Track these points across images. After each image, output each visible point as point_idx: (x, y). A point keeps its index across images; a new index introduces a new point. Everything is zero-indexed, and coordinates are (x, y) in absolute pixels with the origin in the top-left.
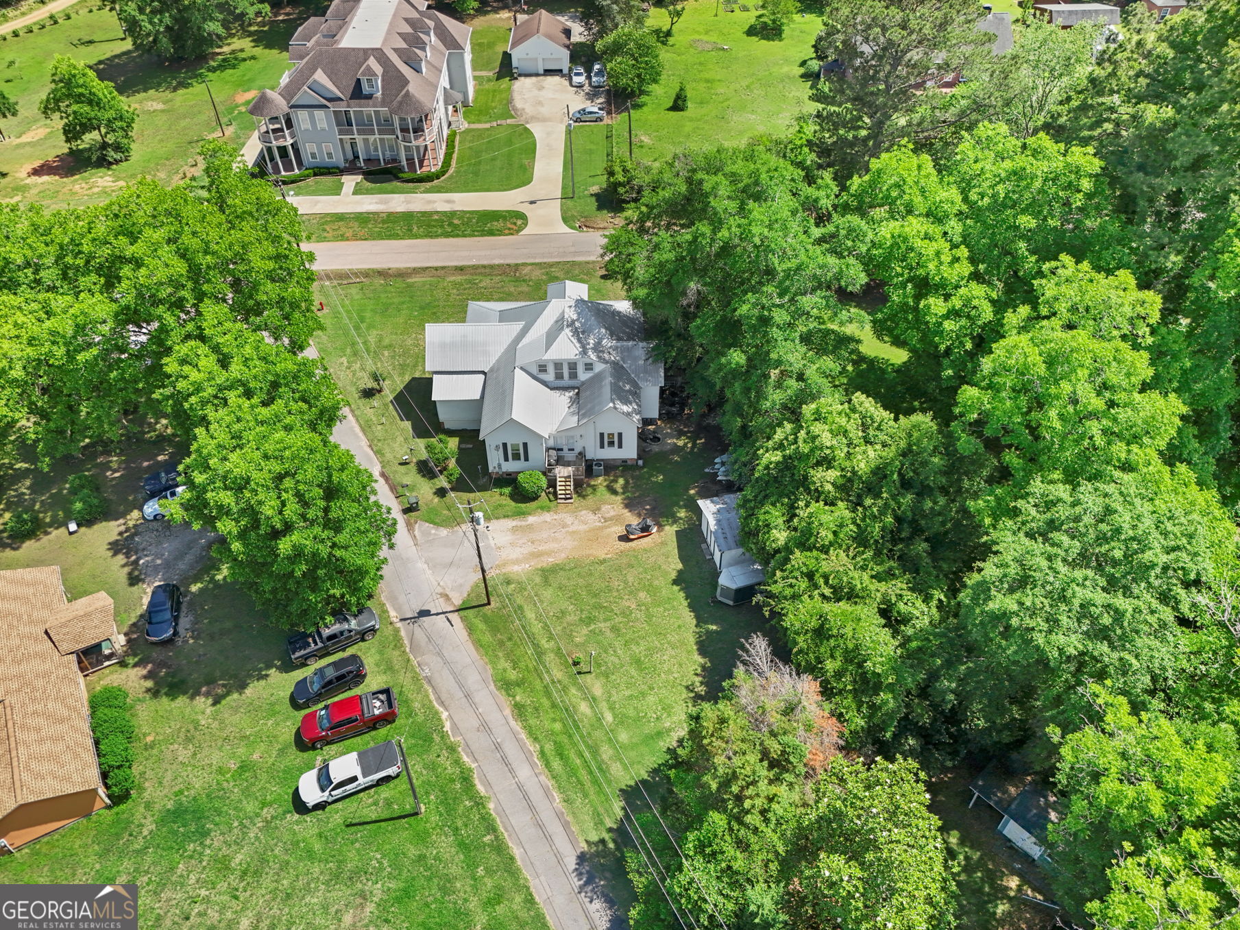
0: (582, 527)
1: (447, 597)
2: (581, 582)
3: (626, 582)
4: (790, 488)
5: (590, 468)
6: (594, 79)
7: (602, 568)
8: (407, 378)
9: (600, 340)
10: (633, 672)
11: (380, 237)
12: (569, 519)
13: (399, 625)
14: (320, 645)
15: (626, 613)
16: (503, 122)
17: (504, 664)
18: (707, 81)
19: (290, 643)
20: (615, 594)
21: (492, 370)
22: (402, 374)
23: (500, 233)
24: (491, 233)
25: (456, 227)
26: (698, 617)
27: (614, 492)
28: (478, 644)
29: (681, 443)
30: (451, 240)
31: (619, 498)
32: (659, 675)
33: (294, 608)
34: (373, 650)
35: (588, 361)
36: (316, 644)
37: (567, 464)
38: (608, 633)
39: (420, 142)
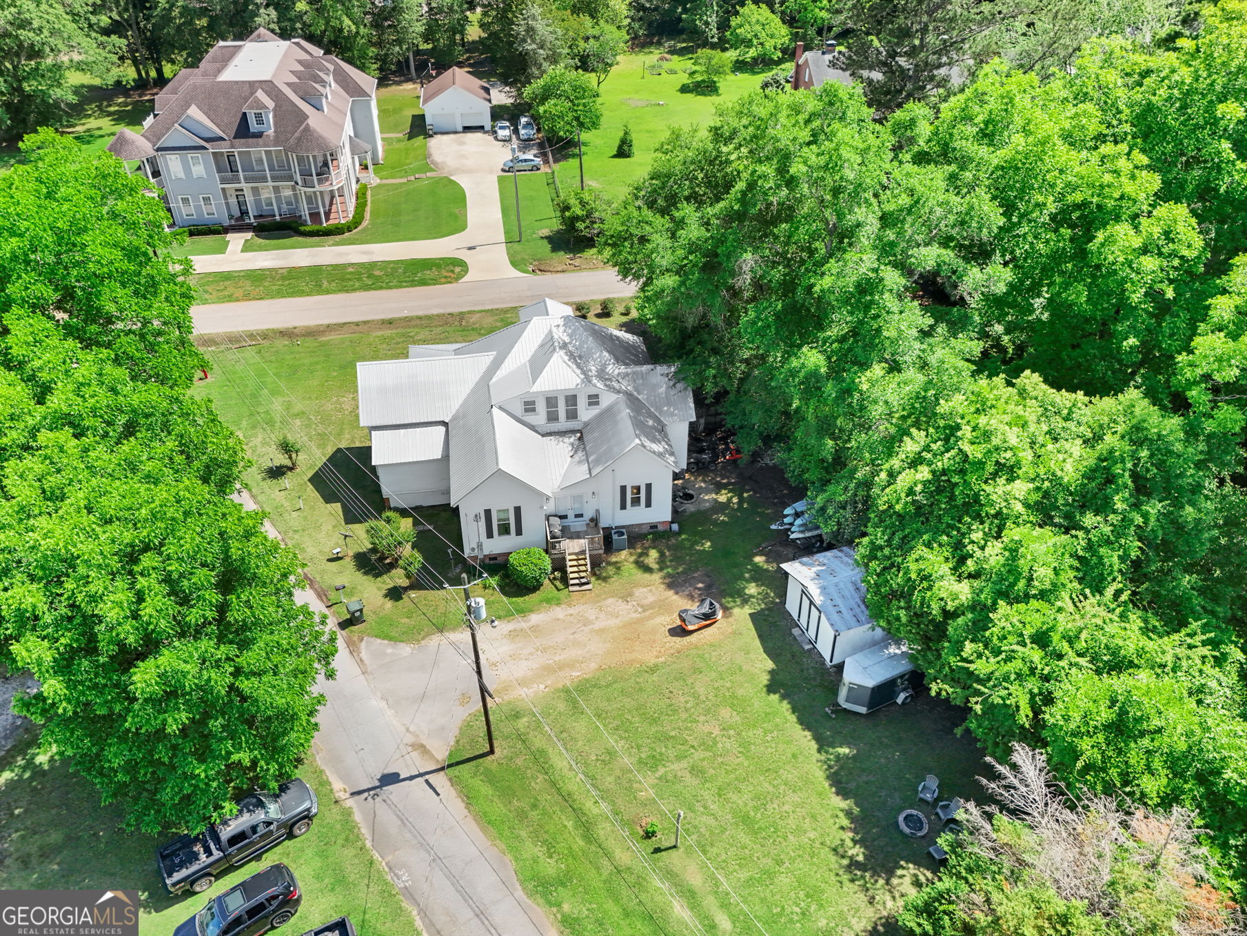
0: (613, 622)
1: (422, 749)
2: (627, 701)
3: (696, 696)
4: (947, 519)
5: (609, 540)
6: (522, 132)
7: (655, 677)
8: (330, 450)
9: (604, 366)
10: (744, 838)
11: (280, 294)
12: (590, 612)
13: (350, 803)
14: (217, 854)
15: (707, 744)
16: (423, 176)
17: (533, 850)
18: (649, 131)
19: (164, 857)
20: (684, 715)
21: (455, 418)
22: (322, 446)
23: (435, 282)
24: (423, 283)
25: (378, 279)
26: (818, 738)
27: (648, 569)
28: (484, 820)
29: (723, 498)
30: (373, 292)
31: (656, 577)
32: (785, 838)
33: (167, 795)
34: (309, 852)
35: (593, 391)
36: (208, 852)
37: (578, 535)
38: (688, 779)
39: (325, 187)
